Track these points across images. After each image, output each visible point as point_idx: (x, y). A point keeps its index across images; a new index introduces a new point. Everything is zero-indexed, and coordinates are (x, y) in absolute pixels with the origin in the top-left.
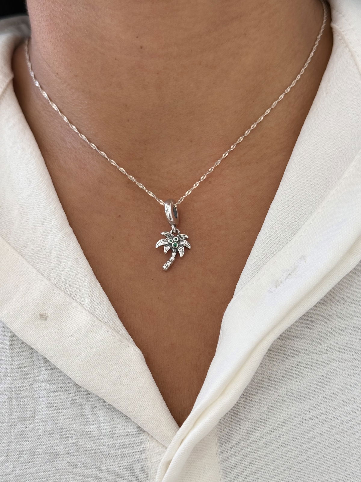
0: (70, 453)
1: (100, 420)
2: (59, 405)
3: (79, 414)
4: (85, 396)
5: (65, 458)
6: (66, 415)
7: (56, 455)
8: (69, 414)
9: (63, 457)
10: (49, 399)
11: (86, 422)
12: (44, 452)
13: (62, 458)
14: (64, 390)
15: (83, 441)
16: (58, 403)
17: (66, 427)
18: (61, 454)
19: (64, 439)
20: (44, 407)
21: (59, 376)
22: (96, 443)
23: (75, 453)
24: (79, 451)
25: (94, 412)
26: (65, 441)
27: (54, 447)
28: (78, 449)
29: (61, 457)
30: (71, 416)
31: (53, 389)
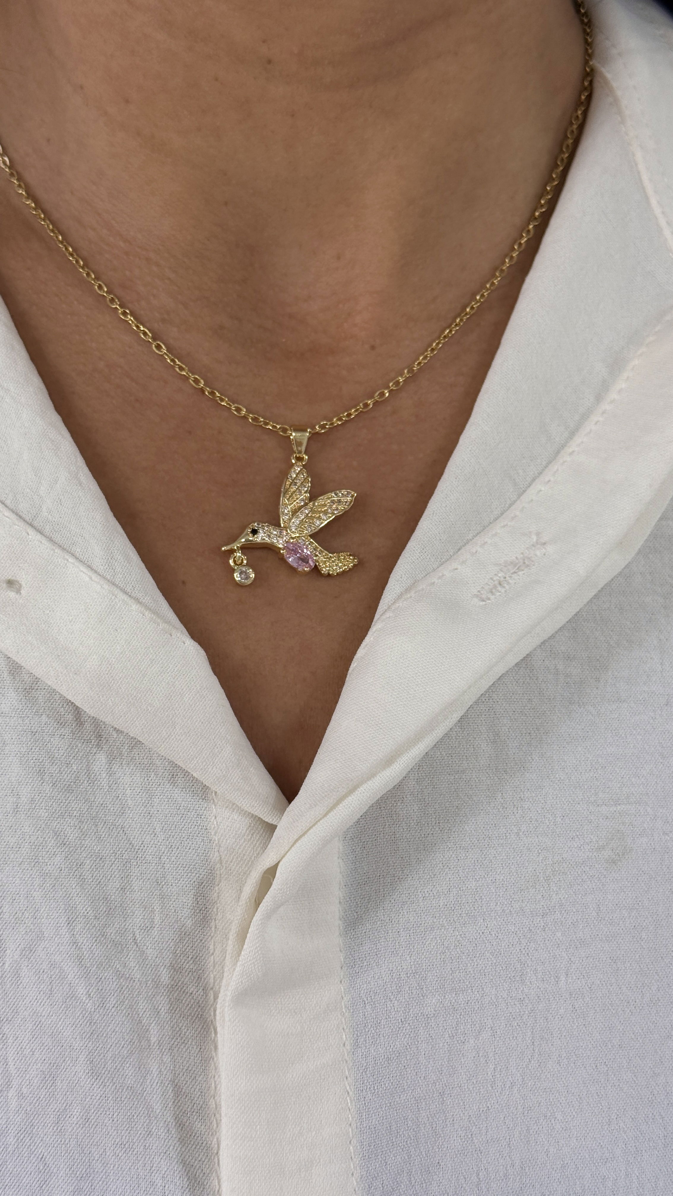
0: (68, 843)
1: (123, 784)
2: (44, 756)
3: (84, 773)
4: (93, 741)
5: (60, 853)
6: (59, 775)
7: (41, 848)
8: (64, 772)
10: (24, 745)
11: (96, 787)
12: (19, 842)
13: (53, 853)
14: (52, 728)
15: (94, 821)
16: (42, 753)
17: (59, 796)
18: (50, 844)
19: (55, 819)
20: (14, 761)
21: (43, 703)
22: (117, 824)
23: (79, 843)
24: (86, 838)
25: (112, 769)
26: (57, 822)
27: (37, 834)
28: (84, 836)
29: (50, 850)
30: (67, 776)
31: (30, 728)
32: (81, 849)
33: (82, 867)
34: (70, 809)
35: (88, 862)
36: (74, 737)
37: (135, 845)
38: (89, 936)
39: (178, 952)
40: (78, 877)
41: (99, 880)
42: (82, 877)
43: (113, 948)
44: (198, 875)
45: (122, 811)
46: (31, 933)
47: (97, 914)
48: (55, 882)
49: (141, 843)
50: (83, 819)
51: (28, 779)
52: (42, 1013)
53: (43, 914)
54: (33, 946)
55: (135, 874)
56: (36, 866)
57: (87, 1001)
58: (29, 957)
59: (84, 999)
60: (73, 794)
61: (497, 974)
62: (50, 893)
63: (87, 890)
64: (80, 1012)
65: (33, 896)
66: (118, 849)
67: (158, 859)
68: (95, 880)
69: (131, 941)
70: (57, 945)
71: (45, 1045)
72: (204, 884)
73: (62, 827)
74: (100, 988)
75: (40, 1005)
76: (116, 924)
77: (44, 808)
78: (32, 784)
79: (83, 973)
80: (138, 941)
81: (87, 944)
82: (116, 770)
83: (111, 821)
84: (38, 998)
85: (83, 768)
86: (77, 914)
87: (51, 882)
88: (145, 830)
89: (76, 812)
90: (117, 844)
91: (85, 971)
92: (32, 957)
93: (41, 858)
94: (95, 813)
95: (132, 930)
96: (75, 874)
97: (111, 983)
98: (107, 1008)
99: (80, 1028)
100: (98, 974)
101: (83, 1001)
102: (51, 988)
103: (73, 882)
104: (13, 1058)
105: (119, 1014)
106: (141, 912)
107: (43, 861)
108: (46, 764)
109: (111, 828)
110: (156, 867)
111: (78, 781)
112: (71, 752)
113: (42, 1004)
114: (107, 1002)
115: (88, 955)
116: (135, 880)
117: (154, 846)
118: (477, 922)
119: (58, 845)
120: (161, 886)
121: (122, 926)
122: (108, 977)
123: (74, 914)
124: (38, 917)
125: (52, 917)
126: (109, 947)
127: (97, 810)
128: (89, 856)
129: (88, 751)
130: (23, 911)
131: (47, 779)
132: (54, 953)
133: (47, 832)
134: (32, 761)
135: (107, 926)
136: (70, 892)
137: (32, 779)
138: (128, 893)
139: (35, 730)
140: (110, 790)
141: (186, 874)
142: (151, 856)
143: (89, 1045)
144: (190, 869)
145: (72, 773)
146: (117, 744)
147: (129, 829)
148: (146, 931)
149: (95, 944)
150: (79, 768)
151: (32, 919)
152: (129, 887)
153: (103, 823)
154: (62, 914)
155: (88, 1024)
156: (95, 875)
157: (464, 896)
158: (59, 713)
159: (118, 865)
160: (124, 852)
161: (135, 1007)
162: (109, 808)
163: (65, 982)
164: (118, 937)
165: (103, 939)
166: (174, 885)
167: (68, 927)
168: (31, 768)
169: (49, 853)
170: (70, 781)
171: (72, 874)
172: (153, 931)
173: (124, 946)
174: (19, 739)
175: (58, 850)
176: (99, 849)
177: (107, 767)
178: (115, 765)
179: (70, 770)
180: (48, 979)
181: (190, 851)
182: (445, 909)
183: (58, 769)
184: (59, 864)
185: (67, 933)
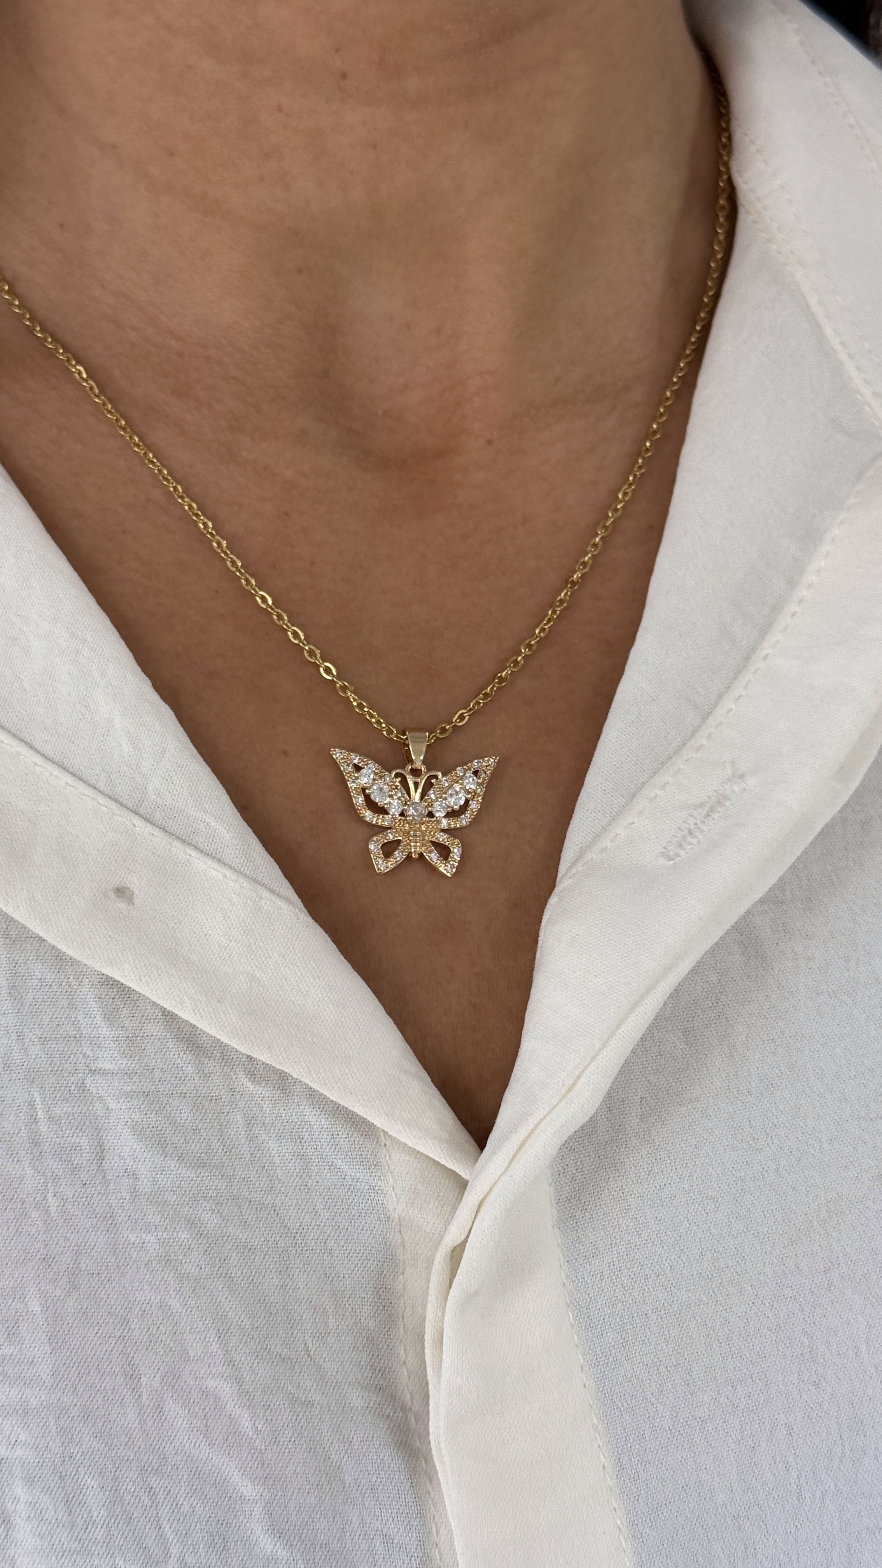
0: (205, 1232)
1: (269, 1150)
3: (216, 1141)
5: (197, 1246)
6: (184, 1145)
7: (171, 1241)
8: (191, 1141)
9: (190, 1243)
10: (136, 1110)
15: (235, 1201)
20: (124, 1131)
22: (266, 1203)
23: (219, 1232)
26: (189, 1206)
30: (196, 1146)
31: (140, 1087)
32: (222, 1239)
33: (227, 1262)
34: (204, 1188)
35: (234, 1255)
36: (198, 1095)
37: (292, 1228)
38: (248, 1351)
39: (362, 1364)
40: (224, 1275)
41: (251, 1278)
42: (228, 1276)
43: (280, 1364)
44: (376, 1263)
45: (270, 1186)
46: (171, 1353)
47: (254, 1323)
48: (195, 1284)
49: (298, 1224)
50: (221, 1201)
51: (145, 1154)
52: (198, 1456)
53: (185, 1327)
54: (176, 1370)
55: (296, 1266)
56: (167, 1264)
57: (255, 1436)
58: (172, 1384)
59: (251, 1434)
60: (205, 1168)
61: (780, 1354)
62: (190, 1299)
63: (237, 1292)
64: (247, 1452)
65: (169, 1304)
66: (270, 1236)
67: (322, 1244)
68: (246, 1279)
69: (303, 1352)
70: (207, 1366)
71: (208, 1497)
72: (384, 1273)
73: (196, 1212)
74: (269, 1418)
75: (195, 1446)
76: (281, 1332)
77: (170, 1189)
78: (152, 1160)
79: (245, 1401)
80: (312, 1353)
81: (246, 1362)
82: (257, 1132)
83: (258, 1199)
84: (191, 1437)
85: (215, 1134)
86: (229, 1324)
87: (190, 1285)
88: (303, 1207)
89: (211, 1191)
90: (268, 1229)
91: (247, 1397)
92: (177, 1384)
93: (173, 1255)
94: (236, 1191)
95: (301, 1339)
96: (219, 1272)
97: (283, 1410)
98: (281, 1443)
99: (251, 1473)
100: (265, 1400)
101: (250, 1437)
102: (207, 1424)
103: (218, 1283)
104: (167, 1519)
105: (298, 1450)
106: (311, 1314)
107: (176, 1258)
108: (167, 1132)
109: (259, 1209)
110: (321, 1255)
111: (210, 1151)
112: (197, 1114)
113: (197, 1445)
114: (280, 1436)
115: (248, 1377)
116: (297, 1273)
117: (316, 1227)
118: (743, 1290)
119: (193, 1236)
120: (330, 1279)
121: (290, 1334)
122: (278, 1403)
123: (224, 1324)
124: (179, 1332)
125: (197, 1330)
126: (275, 1364)
127: (238, 1187)
128: (234, 1248)
129: (218, 1111)
130: (158, 1326)
131: (171, 1152)
132: (205, 1376)
133: (177, 1220)
134: (149, 1130)
135: (269, 1336)
136: (216, 1297)
137: (151, 1153)
138: (291, 1291)
139: (148, 1090)
140: (252, 1159)
141: (361, 1262)
142: (313, 1242)
143: (264, 1494)
144: (365, 1255)
145: (201, 1141)
146: (255, 1099)
147: (282, 1208)
148: (320, 1338)
149: (256, 1361)
150: (210, 1134)
151: (171, 1335)
152: (291, 1283)
153: (247, 1204)
154: (209, 1325)
155: (260, 1466)
156: (245, 1272)
157: (721, 1260)
158: (175, 1066)
159: (272, 1256)
160: (278, 1238)
161: (317, 1439)
162: (253, 1182)
163: (224, 1414)
164: (286, 1350)
165: (265, 1354)
166: (347, 1276)
167: (219, 1342)
168: (149, 1139)
169: (182, 1247)
170: (200, 1151)
171: (215, 1272)
172: (329, 1339)
173: (295, 1360)
174: (129, 1102)
175: (194, 1242)
176: (245, 1237)
177: (245, 1129)
178: (255, 1125)
179: (198, 1138)
180: (201, 1411)
181: (364, 1232)
182: (701, 1278)
183: (183, 1138)
184: (197, 1261)
185: (219, 1350)
